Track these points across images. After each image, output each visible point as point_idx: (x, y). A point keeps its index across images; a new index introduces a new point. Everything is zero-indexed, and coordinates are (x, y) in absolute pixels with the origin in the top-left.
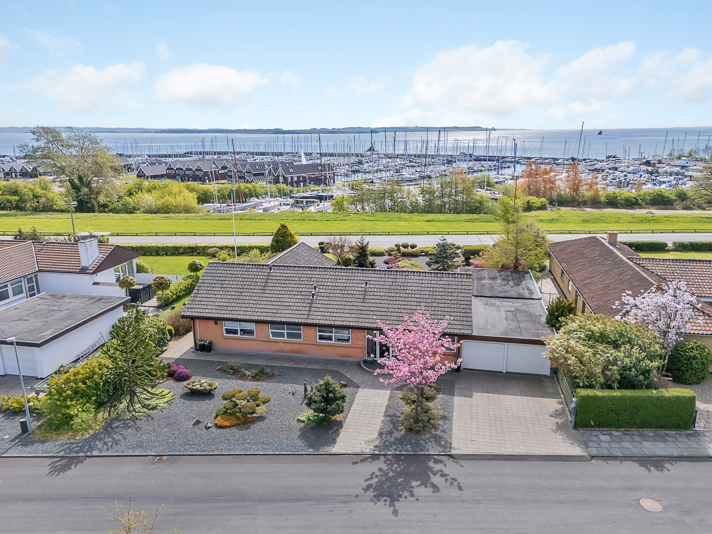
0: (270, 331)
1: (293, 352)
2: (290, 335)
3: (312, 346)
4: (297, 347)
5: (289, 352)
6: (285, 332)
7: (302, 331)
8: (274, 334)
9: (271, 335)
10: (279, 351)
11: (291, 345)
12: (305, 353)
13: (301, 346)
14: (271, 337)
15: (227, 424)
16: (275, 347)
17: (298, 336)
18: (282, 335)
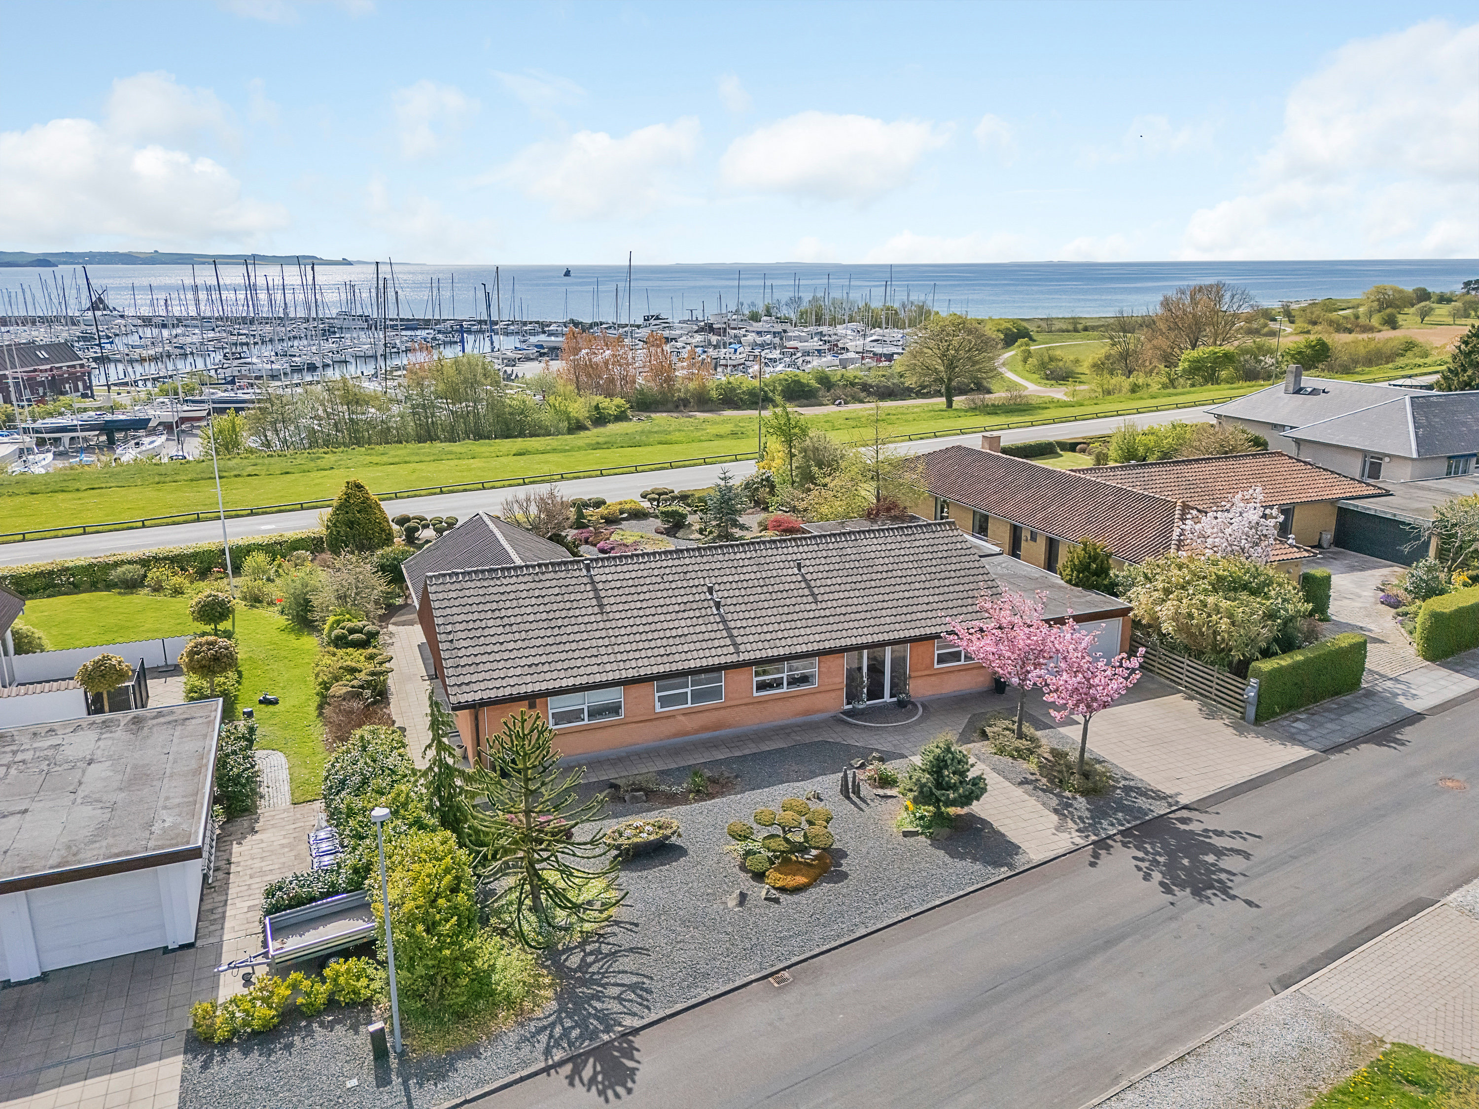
0: (657, 695)
1: (705, 729)
2: (697, 696)
3: (743, 707)
4: (713, 717)
5: (696, 732)
6: (689, 690)
7: (724, 681)
8: (664, 701)
9: (658, 704)
10: (675, 735)
11: (700, 715)
12: (729, 726)
13: (722, 712)
14: (658, 709)
15: (801, 880)
16: (666, 729)
17: (715, 693)
18: (682, 698)
